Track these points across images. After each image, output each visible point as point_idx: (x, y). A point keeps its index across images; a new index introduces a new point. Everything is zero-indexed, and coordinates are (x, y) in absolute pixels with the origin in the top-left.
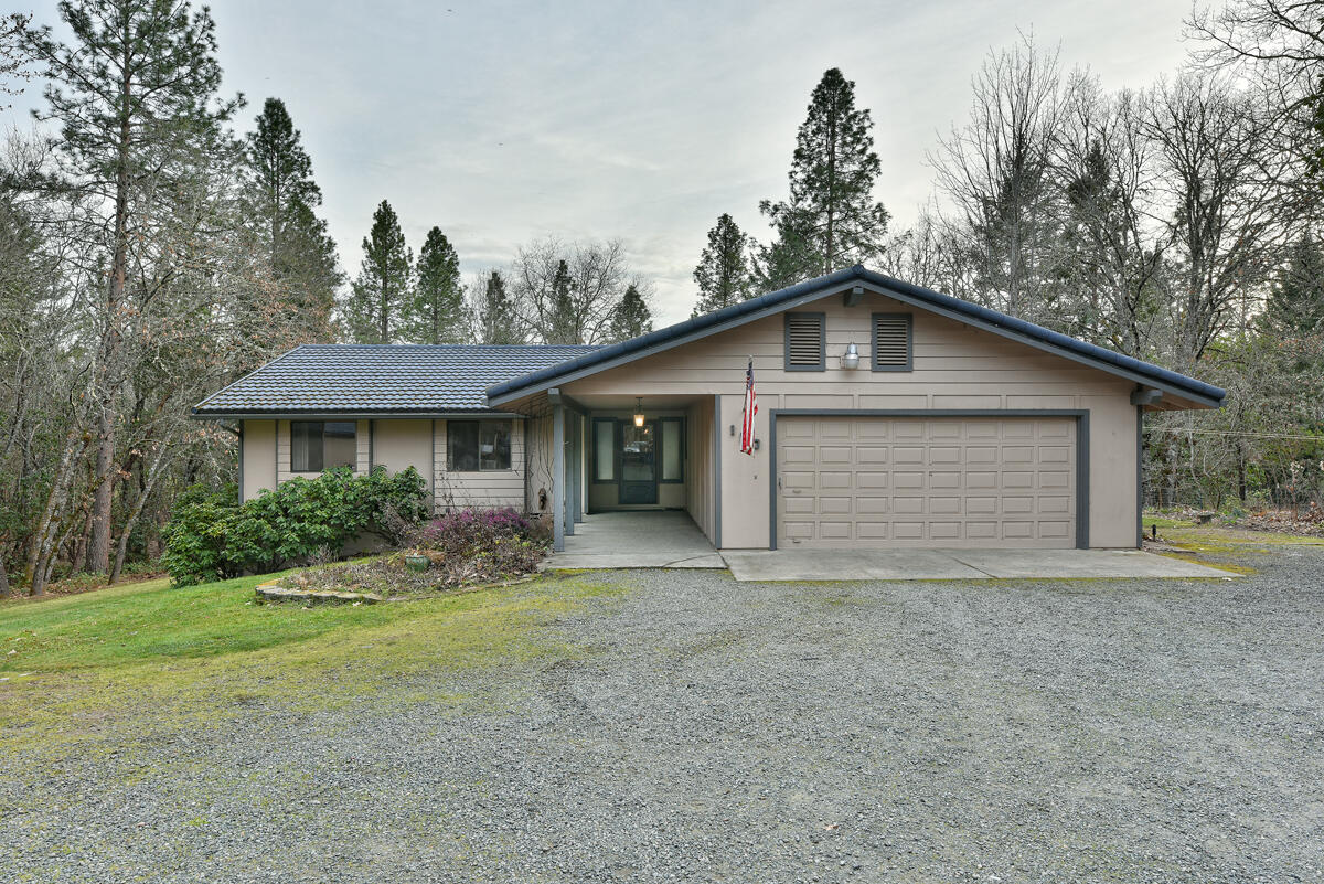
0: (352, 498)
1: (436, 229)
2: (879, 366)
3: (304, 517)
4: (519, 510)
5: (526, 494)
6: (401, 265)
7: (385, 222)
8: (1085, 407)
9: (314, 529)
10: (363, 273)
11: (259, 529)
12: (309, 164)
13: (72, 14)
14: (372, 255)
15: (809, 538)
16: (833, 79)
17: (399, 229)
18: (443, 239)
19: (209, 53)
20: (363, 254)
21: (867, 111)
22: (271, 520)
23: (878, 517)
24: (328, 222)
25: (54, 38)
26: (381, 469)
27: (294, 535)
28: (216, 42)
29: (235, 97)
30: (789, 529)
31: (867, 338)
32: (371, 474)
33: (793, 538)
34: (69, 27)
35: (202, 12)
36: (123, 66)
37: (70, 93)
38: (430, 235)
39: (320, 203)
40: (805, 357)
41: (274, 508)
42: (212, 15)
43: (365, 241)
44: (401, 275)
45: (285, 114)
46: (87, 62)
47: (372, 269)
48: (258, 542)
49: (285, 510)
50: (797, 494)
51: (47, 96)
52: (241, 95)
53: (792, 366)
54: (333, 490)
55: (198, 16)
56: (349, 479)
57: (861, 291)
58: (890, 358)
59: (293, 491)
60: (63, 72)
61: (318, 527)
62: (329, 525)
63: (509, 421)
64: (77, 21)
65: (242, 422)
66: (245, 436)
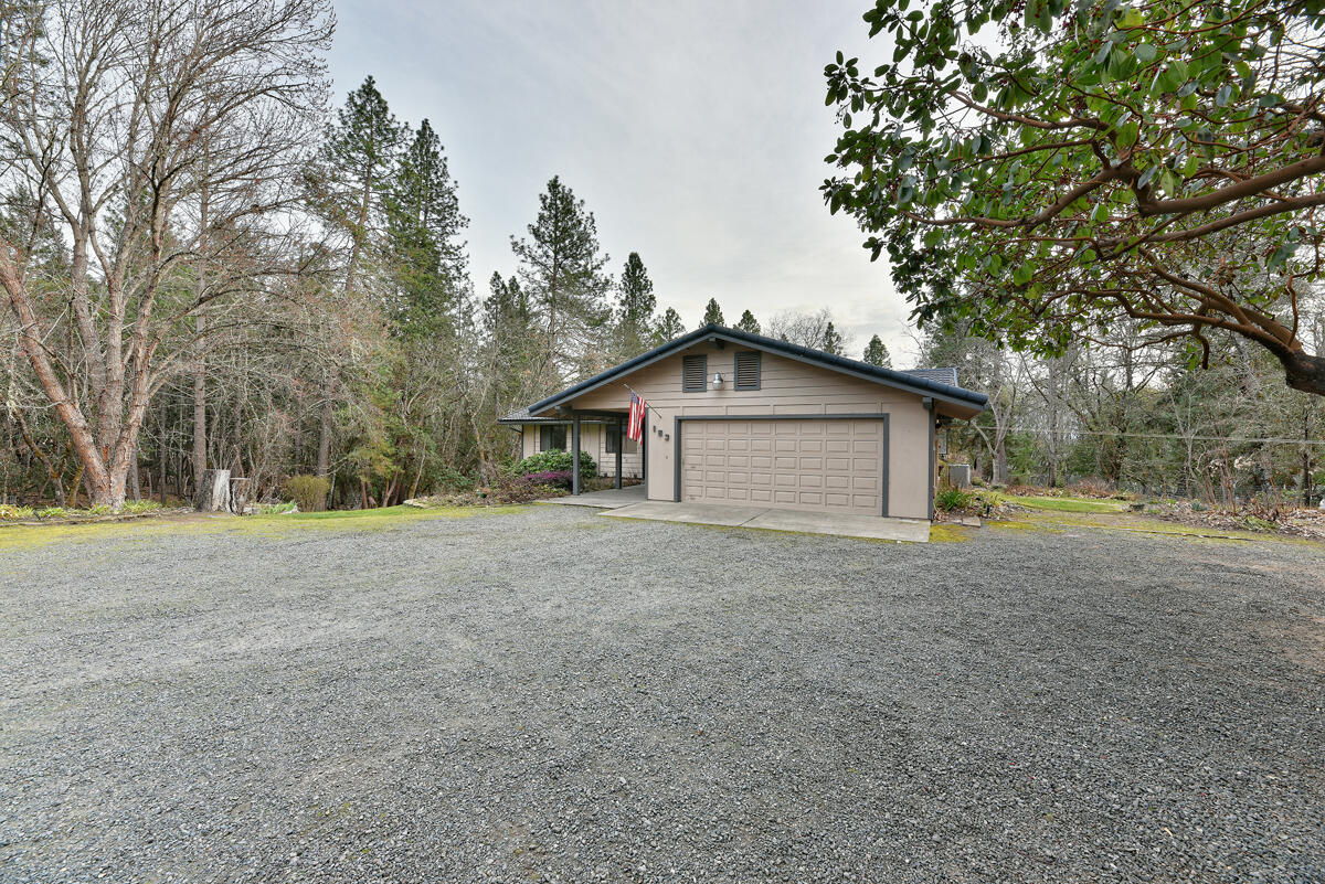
1: (749, 312)
2: (739, 386)
7: (712, 310)
8: (885, 411)
12: (651, 285)
13: (534, 230)
15: (700, 496)
17: (721, 313)
19: (594, 236)
23: (740, 486)
28: (596, 230)
29: (604, 256)
30: (688, 490)
31: (732, 369)
33: (690, 496)
34: (532, 236)
35: (589, 216)
36: (554, 250)
37: (528, 268)
38: (744, 315)
40: (695, 384)
45: (639, 260)
46: (540, 252)
50: (693, 468)
53: (688, 389)
57: (713, 340)
58: (747, 382)
64: (536, 233)
65: (523, 426)
66: (525, 433)
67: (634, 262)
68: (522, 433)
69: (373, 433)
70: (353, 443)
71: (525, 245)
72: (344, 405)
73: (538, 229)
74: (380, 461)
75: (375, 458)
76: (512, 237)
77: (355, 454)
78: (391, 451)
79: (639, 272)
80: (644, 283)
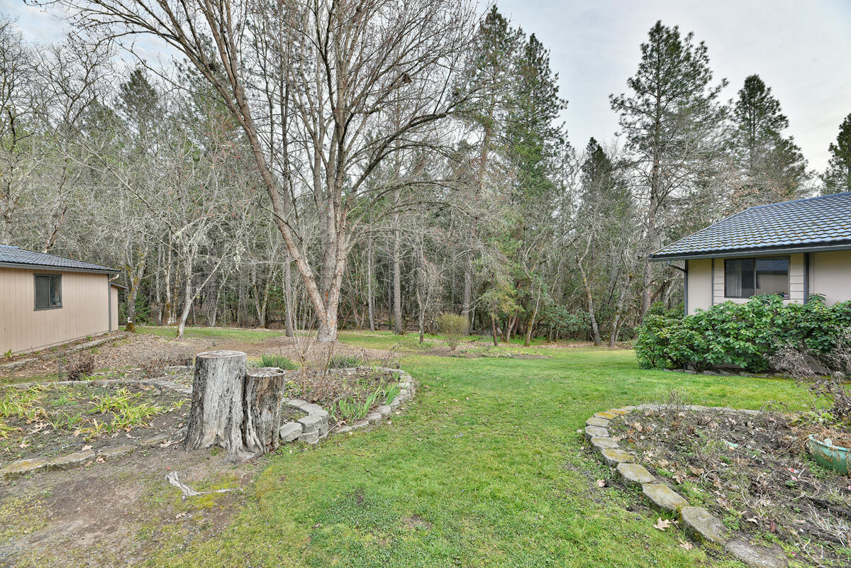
0: (780, 322)
3: (730, 334)
9: (738, 345)
11: (692, 337)
12: (778, 105)
13: (633, 83)
14: (838, 154)
20: (830, 155)
22: (702, 331)
24: (793, 137)
26: (820, 298)
27: (719, 347)
28: (708, 58)
32: (806, 301)
34: (632, 89)
35: (700, 46)
36: (656, 95)
37: (629, 118)
39: (786, 126)
41: (703, 324)
43: (832, 146)
45: (759, 82)
46: (640, 101)
47: (839, 163)
48: (691, 347)
49: (714, 326)
51: (621, 124)
52: (724, 80)
54: (760, 314)
55: (697, 49)
56: (778, 305)
59: (722, 312)
60: (629, 111)
61: (742, 343)
62: (754, 343)
64: (636, 85)
65: (687, 262)
66: (689, 272)
67: (754, 86)
68: (686, 271)
69: (501, 278)
70: (485, 286)
71: (625, 98)
72: (478, 255)
73: (638, 80)
74: (506, 301)
75: (502, 300)
76: (611, 96)
77: (487, 295)
78: (513, 292)
79: (760, 95)
80: (767, 105)
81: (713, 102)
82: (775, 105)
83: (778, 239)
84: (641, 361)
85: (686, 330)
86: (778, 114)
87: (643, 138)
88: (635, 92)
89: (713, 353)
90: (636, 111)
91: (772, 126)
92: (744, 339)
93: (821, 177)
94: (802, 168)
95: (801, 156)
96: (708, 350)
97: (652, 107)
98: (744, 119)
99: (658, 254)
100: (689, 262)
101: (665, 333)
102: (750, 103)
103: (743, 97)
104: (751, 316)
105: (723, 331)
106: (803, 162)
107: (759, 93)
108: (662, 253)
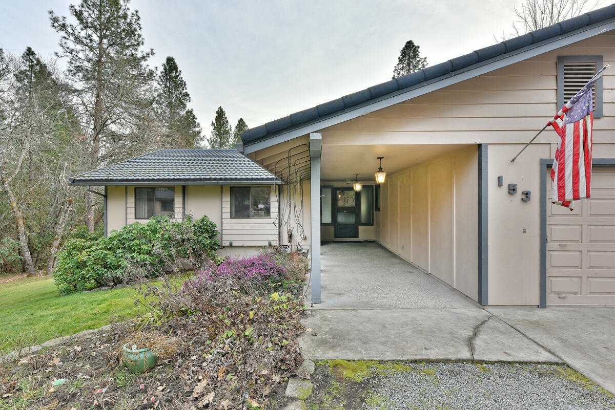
0: (167, 236)
1: (241, 119)
3: (134, 249)
4: (275, 243)
5: (280, 232)
6: (227, 132)
7: (220, 114)
9: (140, 258)
10: (212, 136)
11: (105, 256)
12: (185, 85)
13: (76, 12)
14: (215, 128)
15: (576, 293)
16: (410, 45)
17: (226, 118)
18: (244, 123)
19: (139, 32)
20: (212, 128)
21: (426, 58)
22: (114, 250)
24: (194, 110)
25: (68, 22)
26: (190, 217)
28: (141, 27)
29: (149, 51)
30: (557, 284)
32: (183, 219)
33: (558, 293)
35: (135, 13)
36: (99, 35)
38: (239, 121)
39: (189, 101)
41: (115, 243)
42: (139, 14)
43: (213, 123)
44: (227, 137)
45: (175, 63)
47: (216, 134)
48: (105, 266)
49: (123, 244)
50: (563, 248)
51: (62, 45)
52: (152, 50)
54: (154, 232)
55: (133, 14)
59: (130, 232)
60: (71, 37)
61: (142, 256)
62: (150, 255)
63: (269, 186)
64: (78, 15)
65: (106, 187)
66: (108, 197)
67: (171, 65)
68: (106, 196)
73: (81, 12)
76: (51, 13)
79: (176, 73)
80: (179, 82)
81: (144, 63)
82: (183, 84)
83: (167, 175)
84: (60, 287)
85: (100, 251)
86: (185, 91)
87: (87, 70)
88: (78, 22)
89: (122, 268)
90: (78, 40)
91: (182, 98)
92: (145, 252)
93: (208, 140)
94: (199, 132)
95: (199, 124)
96: (117, 267)
97: (95, 45)
98: (166, 86)
99: (78, 179)
100: (108, 187)
101: (83, 256)
102: (169, 76)
103: (165, 69)
104: (148, 233)
105: (130, 248)
106: (200, 128)
107: (174, 72)
108: (82, 178)
